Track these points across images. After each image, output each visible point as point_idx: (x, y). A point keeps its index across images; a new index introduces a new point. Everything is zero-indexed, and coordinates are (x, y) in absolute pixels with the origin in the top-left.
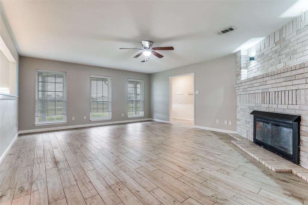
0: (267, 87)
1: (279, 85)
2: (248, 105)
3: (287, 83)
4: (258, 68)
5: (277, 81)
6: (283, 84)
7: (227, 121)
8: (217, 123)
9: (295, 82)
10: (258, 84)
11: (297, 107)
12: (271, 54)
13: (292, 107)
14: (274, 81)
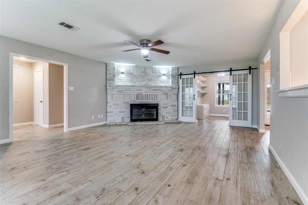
0: (141, 92)
1: (149, 92)
2: (124, 101)
3: (153, 92)
4: (127, 80)
5: (149, 90)
6: (151, 92)
7: (100, 115)
8: (92, 119)
9: (157, 92)
10: (136, 90)
11: (157, 100)
12: (138, 76)
13: (154, 101)
14: (147, 90)
